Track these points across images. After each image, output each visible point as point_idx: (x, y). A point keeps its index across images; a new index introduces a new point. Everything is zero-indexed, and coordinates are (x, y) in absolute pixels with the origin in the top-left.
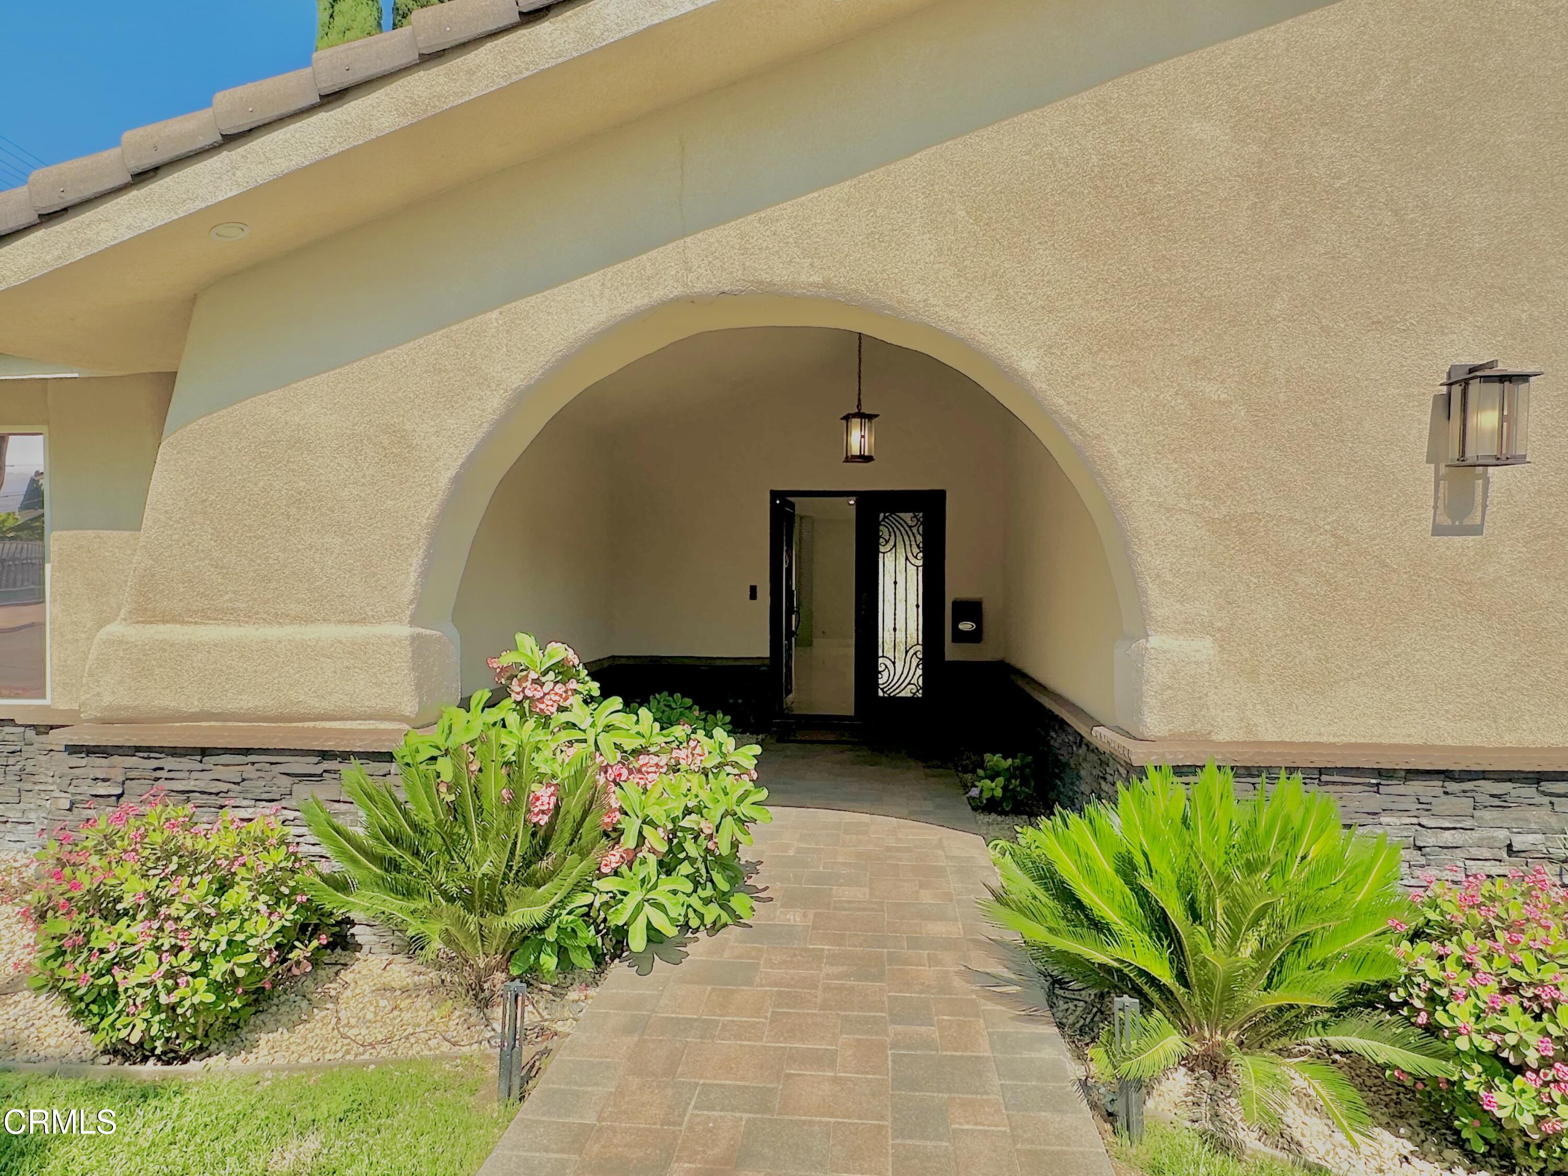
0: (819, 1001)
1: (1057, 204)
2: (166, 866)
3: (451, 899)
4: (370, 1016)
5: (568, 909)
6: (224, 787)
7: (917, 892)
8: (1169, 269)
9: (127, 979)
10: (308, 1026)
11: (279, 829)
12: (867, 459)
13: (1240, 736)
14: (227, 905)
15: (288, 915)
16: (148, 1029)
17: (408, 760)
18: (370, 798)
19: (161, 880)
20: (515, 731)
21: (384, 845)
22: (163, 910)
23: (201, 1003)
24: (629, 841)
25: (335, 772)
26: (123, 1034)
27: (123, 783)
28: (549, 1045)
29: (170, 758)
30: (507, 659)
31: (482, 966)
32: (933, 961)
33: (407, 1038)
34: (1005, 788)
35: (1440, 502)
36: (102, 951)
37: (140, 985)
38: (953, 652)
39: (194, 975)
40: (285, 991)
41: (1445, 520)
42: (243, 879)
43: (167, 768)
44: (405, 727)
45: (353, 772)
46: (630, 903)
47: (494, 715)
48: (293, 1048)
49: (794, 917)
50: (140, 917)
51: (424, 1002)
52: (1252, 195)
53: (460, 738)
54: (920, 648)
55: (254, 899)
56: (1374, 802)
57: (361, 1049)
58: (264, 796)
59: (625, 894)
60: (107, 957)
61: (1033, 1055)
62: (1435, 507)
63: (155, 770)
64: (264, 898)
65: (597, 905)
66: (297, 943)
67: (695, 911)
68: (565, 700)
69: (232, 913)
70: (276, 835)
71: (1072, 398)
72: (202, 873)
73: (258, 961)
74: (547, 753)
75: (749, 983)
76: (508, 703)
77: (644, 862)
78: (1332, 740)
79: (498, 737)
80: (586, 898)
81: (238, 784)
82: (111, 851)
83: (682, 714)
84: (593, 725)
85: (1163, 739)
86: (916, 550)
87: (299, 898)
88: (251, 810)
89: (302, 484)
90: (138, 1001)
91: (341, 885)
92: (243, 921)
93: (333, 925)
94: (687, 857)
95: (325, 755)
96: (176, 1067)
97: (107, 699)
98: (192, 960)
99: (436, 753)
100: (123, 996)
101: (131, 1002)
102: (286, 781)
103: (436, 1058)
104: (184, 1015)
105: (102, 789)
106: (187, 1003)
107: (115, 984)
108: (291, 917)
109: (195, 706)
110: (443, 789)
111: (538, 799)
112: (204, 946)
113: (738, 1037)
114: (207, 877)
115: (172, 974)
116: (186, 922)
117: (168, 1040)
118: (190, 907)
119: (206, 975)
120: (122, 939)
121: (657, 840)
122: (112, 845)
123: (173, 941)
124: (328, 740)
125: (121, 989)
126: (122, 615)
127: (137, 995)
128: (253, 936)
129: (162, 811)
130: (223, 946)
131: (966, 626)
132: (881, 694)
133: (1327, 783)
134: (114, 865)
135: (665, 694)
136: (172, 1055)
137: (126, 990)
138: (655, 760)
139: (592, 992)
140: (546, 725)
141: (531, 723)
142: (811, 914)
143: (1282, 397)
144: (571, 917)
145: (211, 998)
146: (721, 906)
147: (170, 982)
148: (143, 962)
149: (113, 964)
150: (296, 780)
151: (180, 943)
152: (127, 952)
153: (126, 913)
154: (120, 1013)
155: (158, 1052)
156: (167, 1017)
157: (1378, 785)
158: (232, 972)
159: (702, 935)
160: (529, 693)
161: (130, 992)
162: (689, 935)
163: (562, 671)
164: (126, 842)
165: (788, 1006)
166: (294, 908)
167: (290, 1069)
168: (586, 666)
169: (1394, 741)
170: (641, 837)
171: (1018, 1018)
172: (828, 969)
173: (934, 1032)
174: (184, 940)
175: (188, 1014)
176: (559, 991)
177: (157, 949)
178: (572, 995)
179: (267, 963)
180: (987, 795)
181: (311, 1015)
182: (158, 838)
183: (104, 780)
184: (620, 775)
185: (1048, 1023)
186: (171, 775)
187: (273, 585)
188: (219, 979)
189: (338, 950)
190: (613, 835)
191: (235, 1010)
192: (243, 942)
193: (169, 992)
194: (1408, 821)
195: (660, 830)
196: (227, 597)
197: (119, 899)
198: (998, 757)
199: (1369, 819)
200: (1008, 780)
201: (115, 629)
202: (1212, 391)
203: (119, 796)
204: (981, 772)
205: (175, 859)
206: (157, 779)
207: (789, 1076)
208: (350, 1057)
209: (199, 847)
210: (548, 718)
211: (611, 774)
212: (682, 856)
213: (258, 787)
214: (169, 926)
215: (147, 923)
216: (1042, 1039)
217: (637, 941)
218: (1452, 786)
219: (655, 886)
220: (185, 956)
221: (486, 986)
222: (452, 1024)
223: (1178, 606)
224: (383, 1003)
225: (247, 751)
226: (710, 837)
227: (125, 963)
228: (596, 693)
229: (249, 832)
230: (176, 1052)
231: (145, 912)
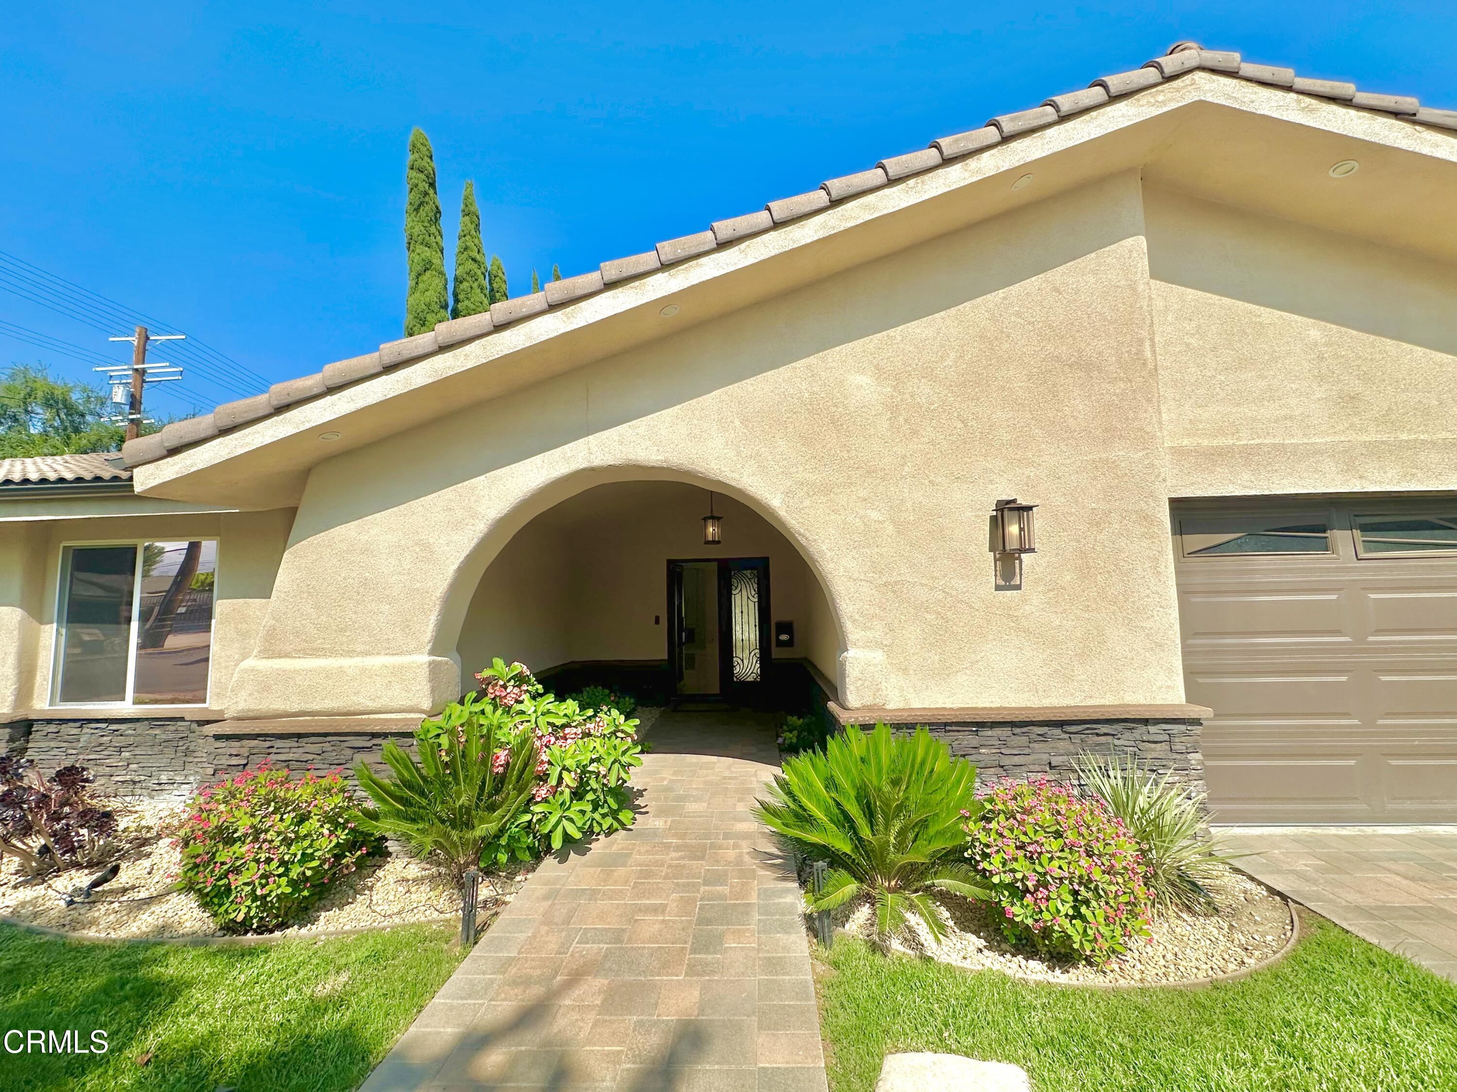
0: (663, 874)
1: (788, 418)
2: (267, 809)
3: (443, 822)
4: (391, 898)
5: (516, 824)
6: (311, 757)
7: (735, 805)
8: (848, 451)
9: (237, 881)
10: (352, 906)
11: (341, 782)
12: (719, 542)
13: (901, 705)
14: (303, 831)
15: (343, 836)
16: (249, 912)
17: (422, 737)
18: (397, 761)
19: (263, 818)
20: (490, 716)
21: (402, 789)
22: (262, 836)
23: (282, 893)
24: (553, 781)
25: (380, 745)
26: (232, 916)
27: (248, 757)
28: (499, 910)
29: (278, 741)
30: (487, 673)
31: (462, 862)
32: (736, 846)
33: (412, 910)
34: (798, 737)
35: (998, 573)
36: (223, 864)
37: (245, 884)
38: (776, 653)
39: (279, 876)
40: (340, 884)
41: (1001, 582)
42: (315, 815)
43: (276, 746)
44: (424, 716)
45: (387, 744)
46: (553, 819)
47: (477, 707)
48: (341, 920)
49: (659, 823)
50: (248, 841)
51: (425, 888)
52: (889, 414)
53: (455, 722)
54: (757, 651)
55: (322, 826)
56: (974, 741)
57: (383, 919)
58: (335, 762)
59: (550, 813)
60: (225, 867)
61: (781, 900)
62: (996, 575)
63: (269, 748)
64: (327, 826)
65: (534, 820)
66: (347, 854)
67: (597, 822)
68: (520, 696)
69: (305, 836)
70: (338, 786)
71: (800, 520)
72: (289, 812)
73: (320, 865)
74: (505, 730)
75: (624, 865)
76: (486, 700)
77: (562, 793)
78: (951, 706)
79: (478, 720)
80: (527, 817)
81: (319, 755)
82: (233, 801)
83: (602, 699)
84: (535, 712)
85: (858, 709)
86: (753, 593)
87: (349, 825)
88: (326, 771)
89: (367, 574)
90: (243, 895)
91: (373, 816)
92: (313, 841)
93: (373, 841)
94: (592, 789)
95: (374, 735)
96: (266, 936)
97: (242, 706)
98: (277, 868)
99: (440, 731)
100: (234, 892)
101: (239, 895)
102: (349, 752)
103: (429, 921)
104: (271, 901)
105: (234, 761)
106: (274, 894)
107: (230, 883)
108: (344, 837)
109: (295, 708)
110: (443, 754)
111: (498, 758)
112: (286, 858)
113: (611, 898)
114: (293, 815)
115: (265, 876)
116: (277, 843)
117: (262, 918)
118: (279, 834)
119: (287, 876)
120: (236, 856)
121: (569, 779)
122: (234, 797)
123: (267, 855)
124: (375, 726)
125: (233, 887)
126: (254, 654)
127: (242, 890)
128: (318, 850)
129: (268, 775)
130: (299, 857)
131: (784, 637)
132: (735, 679)
133: (949, 731)
134: (234, 809)
135: (592, 687)
136: (264, 928)
137: (236, 888)
138: (575, 730)
139: (529, 876)
140: (508, 712)
141: (500, 711)
142: (669, 820)
143: (911, 518)
144: (517, 829)
145: (289, 890)
146: (613, 818)
147: (264, 881)
148: (248, 869)
149: (228, 872)
150: (356, 750)
151: (272, 856)
152: (238, 863)
153: (239, 838)
154: (232, 902)
155: (254, 926)
156: (261, 904)
157: (977, 731)
158: (304, 873)
159: (602, 837)
160: (498, 694)
161: (239, 889)
162: (594, 837)
163: (520, 679)
164: (243, 795)
165: (645, 878)
166: (347, 831)
167: (336, 933)
168: (534, 675)
169: (984, 705)
170: (560, 779)
171: (778, 879)
172: (674, 855)
173: (725, 889)
174: (274, 854)
175: (274, 901)
176: (511, 876)
177: (258, 861)
178: (518, 878)
179: (326, 867)
180: (787, 742)
181: (354, 899)
182: (263, 792)
183: (236, 755)
184: (550, 741)
185: (793, 881)
186: (278, 751)
187: (348, 633)
188: (295, 877)
189: (377, 857)
190: (543, 778)
191: (304, 897)
192: (312, 854)
193: (263, 887)
194: (995, 751)
195: (573, 773)
196: (319, 642)
197: (236, 831)
198: (795, 718)
199: (973, 751)
200: (800, 733)
201: (250, 663)
202: (874, 515)
203: (245, 765)
204: (785, 727)
205: (273, 804)
206: (269, 754)
207: (636, 920)
208: (375, 924)
209: (288, 796)
210: (510, 707)
211: (545, 740)
212: (588, 788)
213: (332, 756)
214: (265, 846)
215: (252, 845)
216: (788, 891)
217: (557, 843)
218: (1017, 730)
219: (569, 808)
220: (275, 864)
221: (464, 875)
222: (441, 900)
223: (863, 633)
224: (400, 889)
225: (326, 735)
226: (605, 776)
227: (237, 871)
228: (541, 691)
229: (321, 786)
230: (266, 926)
231: (251, 838)
